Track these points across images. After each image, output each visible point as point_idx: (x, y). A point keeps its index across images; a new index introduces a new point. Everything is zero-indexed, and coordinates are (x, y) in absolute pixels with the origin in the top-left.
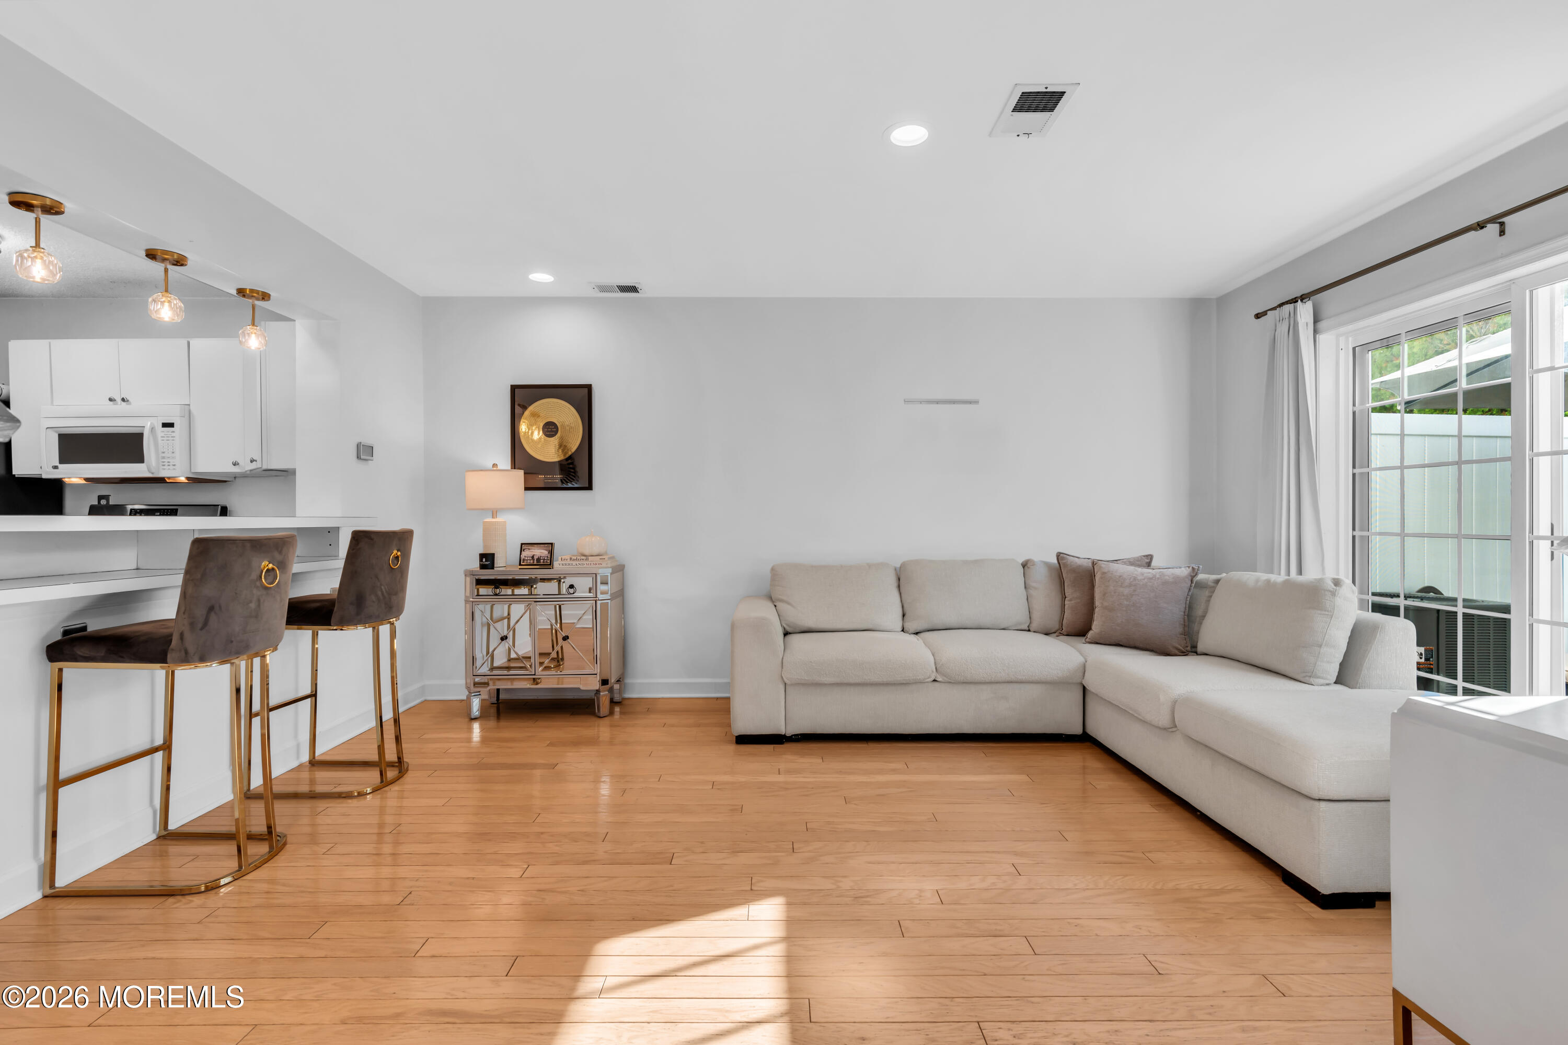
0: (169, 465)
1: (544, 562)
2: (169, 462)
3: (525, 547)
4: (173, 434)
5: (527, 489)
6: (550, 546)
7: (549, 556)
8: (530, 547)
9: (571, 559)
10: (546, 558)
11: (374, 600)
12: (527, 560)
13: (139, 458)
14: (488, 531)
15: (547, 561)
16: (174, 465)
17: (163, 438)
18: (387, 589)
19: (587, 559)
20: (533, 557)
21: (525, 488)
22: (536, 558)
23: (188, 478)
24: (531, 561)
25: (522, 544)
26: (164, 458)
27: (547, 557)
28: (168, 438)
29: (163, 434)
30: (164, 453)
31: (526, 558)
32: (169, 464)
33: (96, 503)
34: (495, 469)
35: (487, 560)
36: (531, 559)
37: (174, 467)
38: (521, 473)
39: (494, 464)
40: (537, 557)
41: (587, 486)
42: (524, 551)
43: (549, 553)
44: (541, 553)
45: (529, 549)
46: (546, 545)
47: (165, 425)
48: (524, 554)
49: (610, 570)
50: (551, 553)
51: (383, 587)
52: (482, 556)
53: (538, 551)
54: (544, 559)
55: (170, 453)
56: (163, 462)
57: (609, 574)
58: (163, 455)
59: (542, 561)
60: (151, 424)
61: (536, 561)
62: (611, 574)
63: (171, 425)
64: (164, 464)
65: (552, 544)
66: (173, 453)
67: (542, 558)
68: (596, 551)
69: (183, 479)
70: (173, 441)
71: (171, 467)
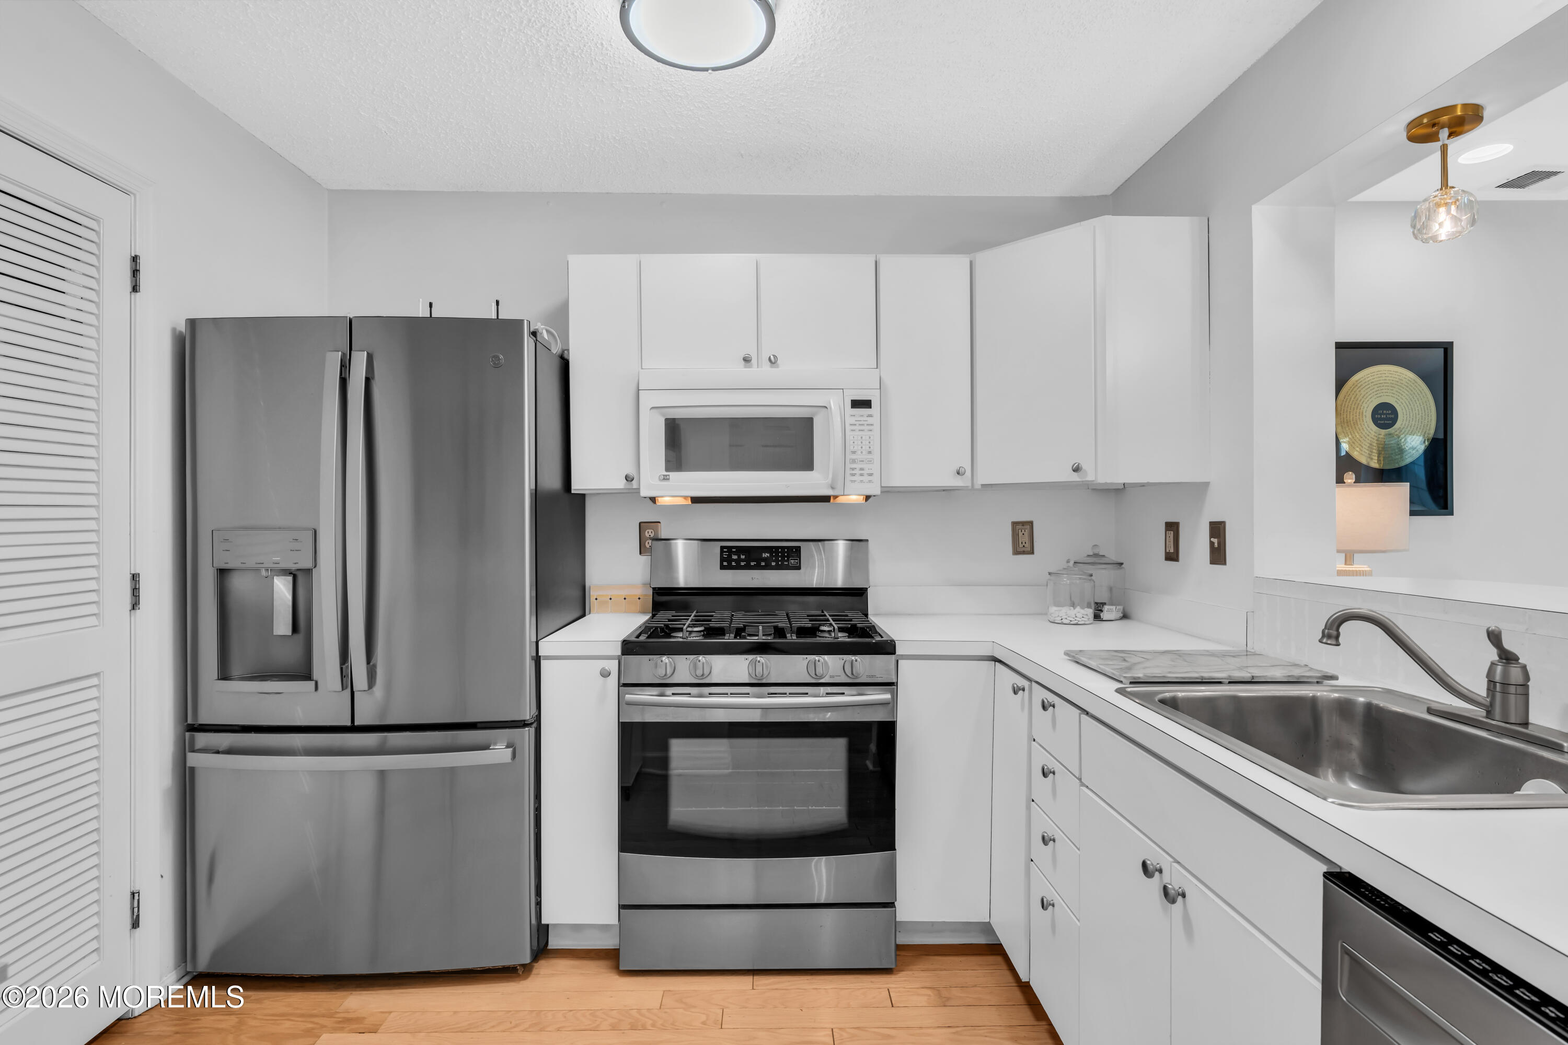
0: (862, 475)
2: (862, 469)
4: (870, 420)
13: (807, 464)
16: (871, 475)
17: (853, 427)
26: (854, 461)
28: (862, 428)
29: (852, 420)
30: (854, 452)
32: (862, 472)
37: (870, 478)
47: (856, 404)
55: (864, 453)
56: (853, 469)
58: (854, 457)
60: (832, 400)
63: (866, 404)
64: (854, 472)
66: (870, 452)
70: (870, 433)
71: (866, 478)
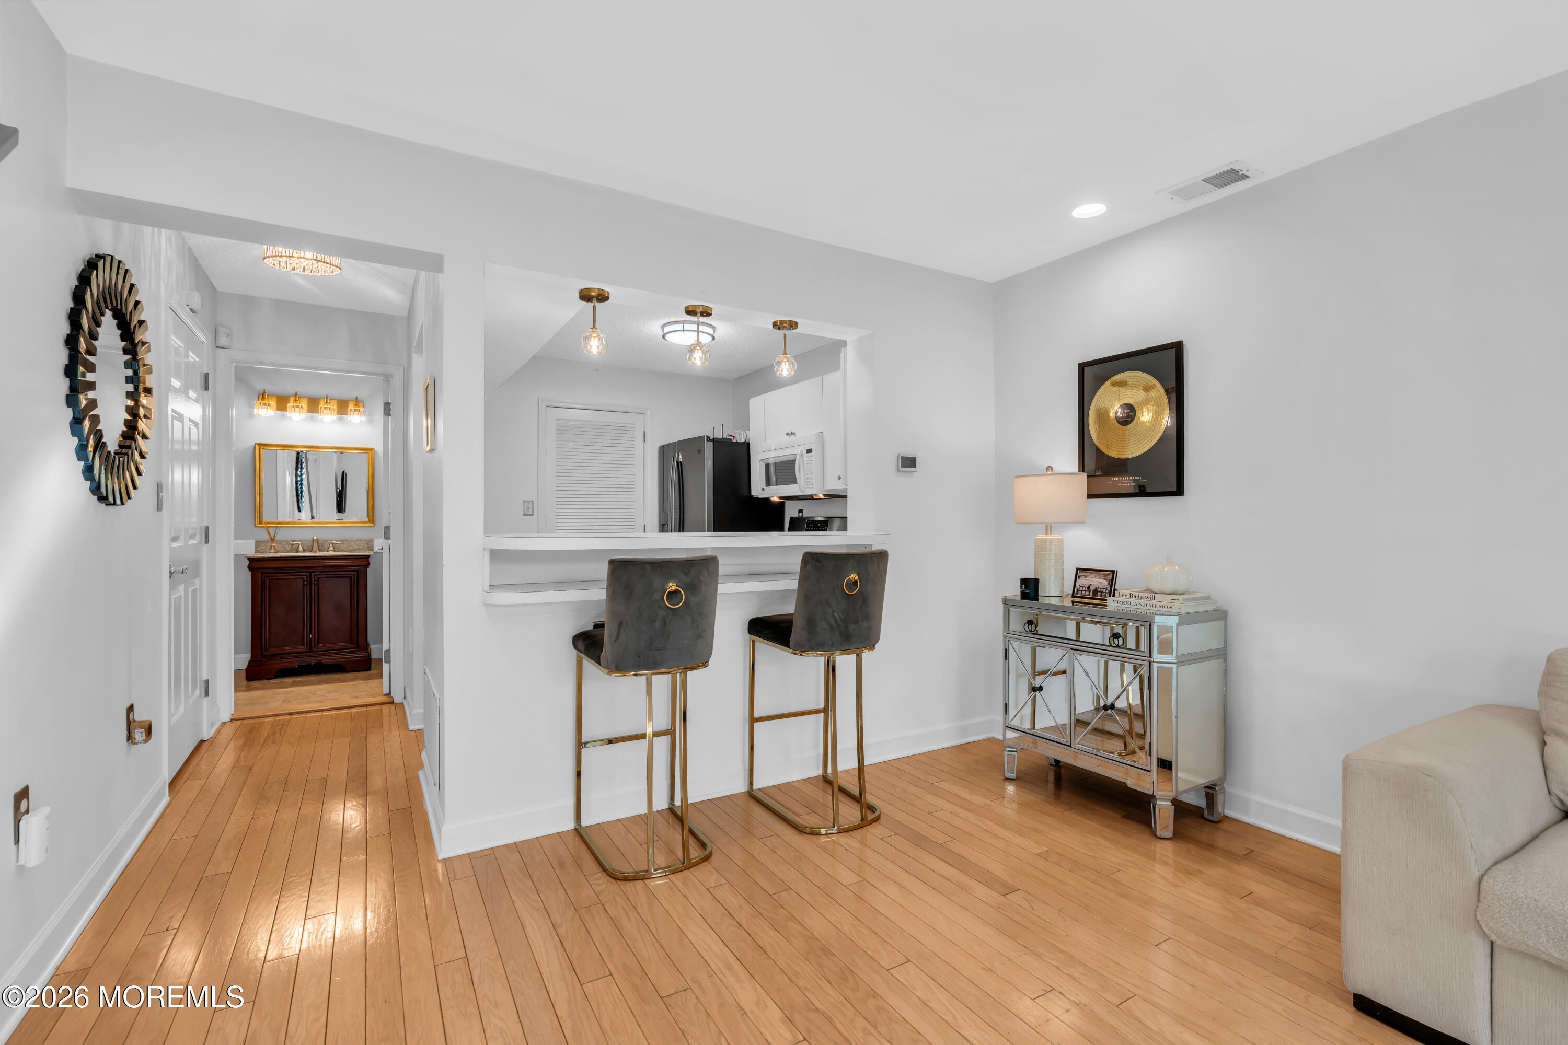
1: (1101, 596)
2: (810, 482)
3: (1081, 574)
4: (813, 458)
5: (1090, 496)
6: (1111, 575)
7: (1109, 589)
8: (1086, 574)
9: (1131, 595)
10: (1104, 591)
11: (826, 627)
12: (1082, 591)
13: (793, 481)
14: (1040, 550)
15: (1105, 595)
16: (815, 483)
17: (807, 462)
18: (842, 617)
19: (1153, 598)
20: (1089, 588)
21: (1088, 495)
22: (1092, 588)
23: (824, 495)
24: (1087, 593)
25: (1078, 569)
27: (1106, 589)
28: (809, 462)
29: (807, 459)
30: (808, 474)
31: (1081, 589)
33: (797, 515)
34: (1049, 473)
35: (1030, 589)
36: (1086, 590)
37: (815, 486)
38: (1084, 475)
39: (1048, 467)
40: (1094, 589)
41: (1175, 490)
42: (1079, 578)
43: (1108, 584)
44: (1100, 582)
45: (1085, 576)
46: (1106, 573)
47: (808, 451)
48: (1079, 582)
49: (1175, 619)
50: (1112, 582)
51: (835, 614)
52: (1024, 581)
53: (1097, 580)
54: (1102, 592)
55: (810, 474)
56: (808, 481)
57: (1174, 626)
58: (808, 476)
59: (1099, 594)
60: (801, 451)
61: (1093, 593)
62: (1178, 625)
63: (812, 451)
64: (809, 484)
65: (1113, 571)
66: (813, 474)
67: (1099, 590)
68: (1169, 587)
69: (821, 496)
70: (813, 464)
